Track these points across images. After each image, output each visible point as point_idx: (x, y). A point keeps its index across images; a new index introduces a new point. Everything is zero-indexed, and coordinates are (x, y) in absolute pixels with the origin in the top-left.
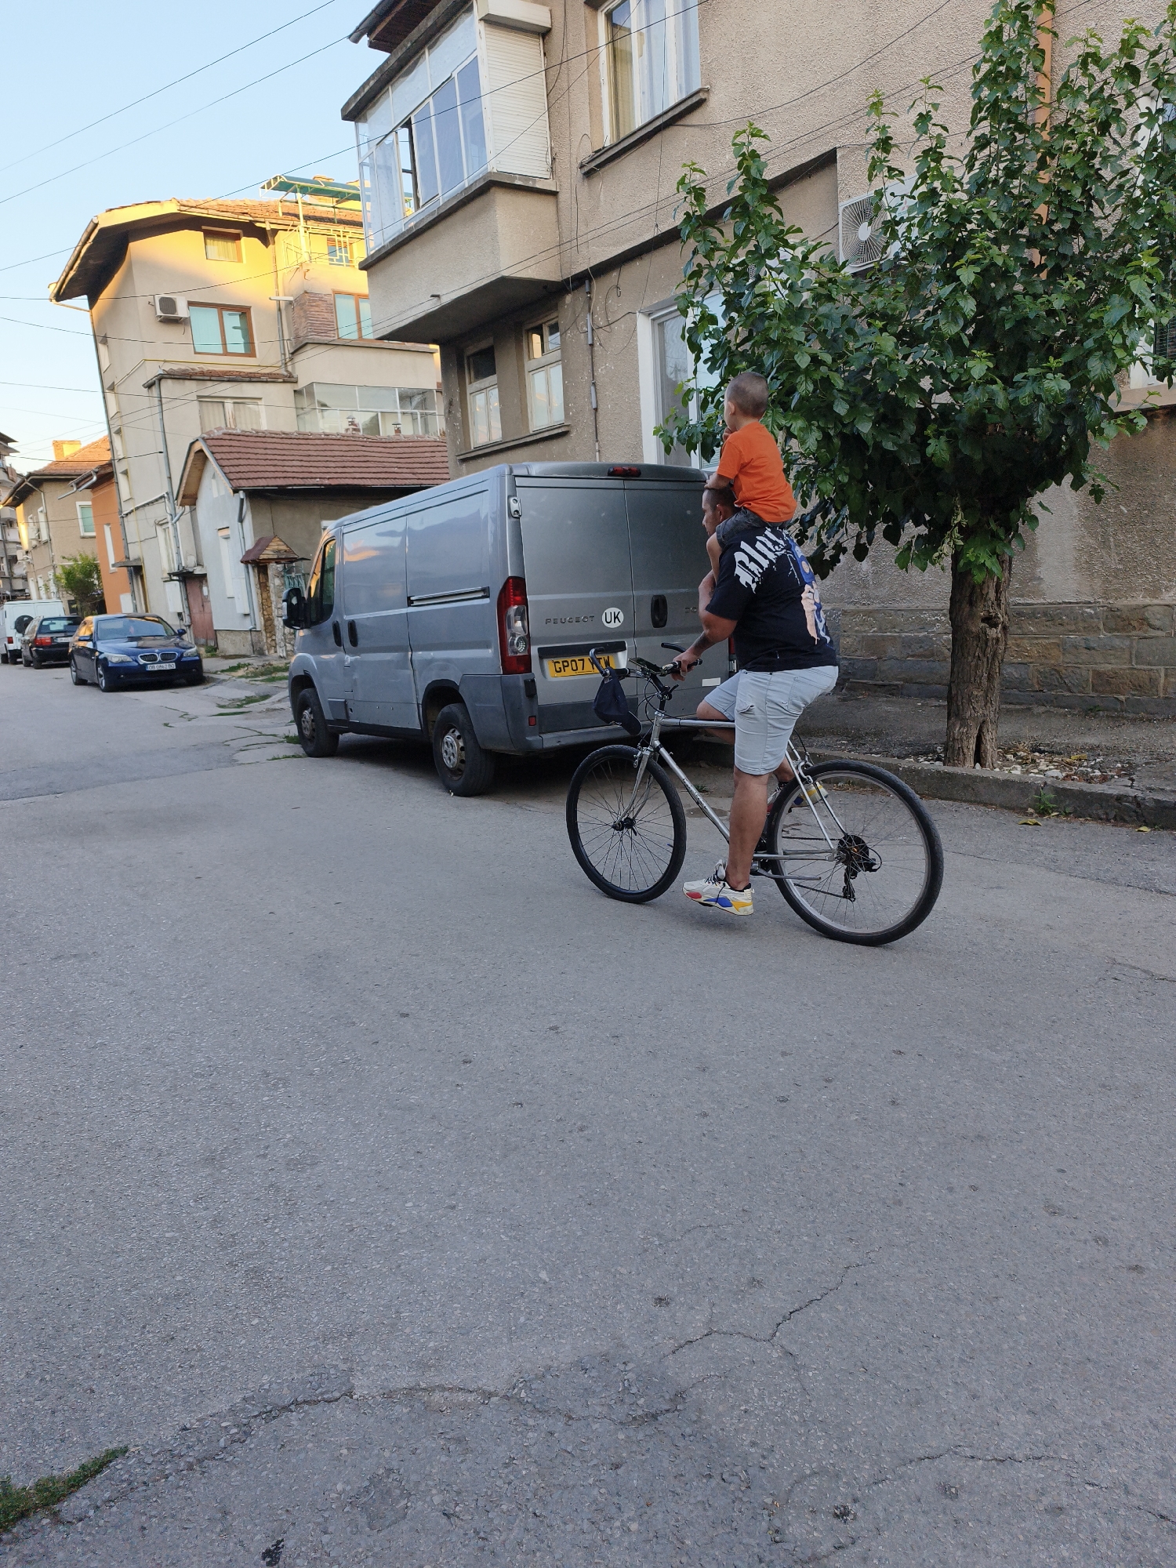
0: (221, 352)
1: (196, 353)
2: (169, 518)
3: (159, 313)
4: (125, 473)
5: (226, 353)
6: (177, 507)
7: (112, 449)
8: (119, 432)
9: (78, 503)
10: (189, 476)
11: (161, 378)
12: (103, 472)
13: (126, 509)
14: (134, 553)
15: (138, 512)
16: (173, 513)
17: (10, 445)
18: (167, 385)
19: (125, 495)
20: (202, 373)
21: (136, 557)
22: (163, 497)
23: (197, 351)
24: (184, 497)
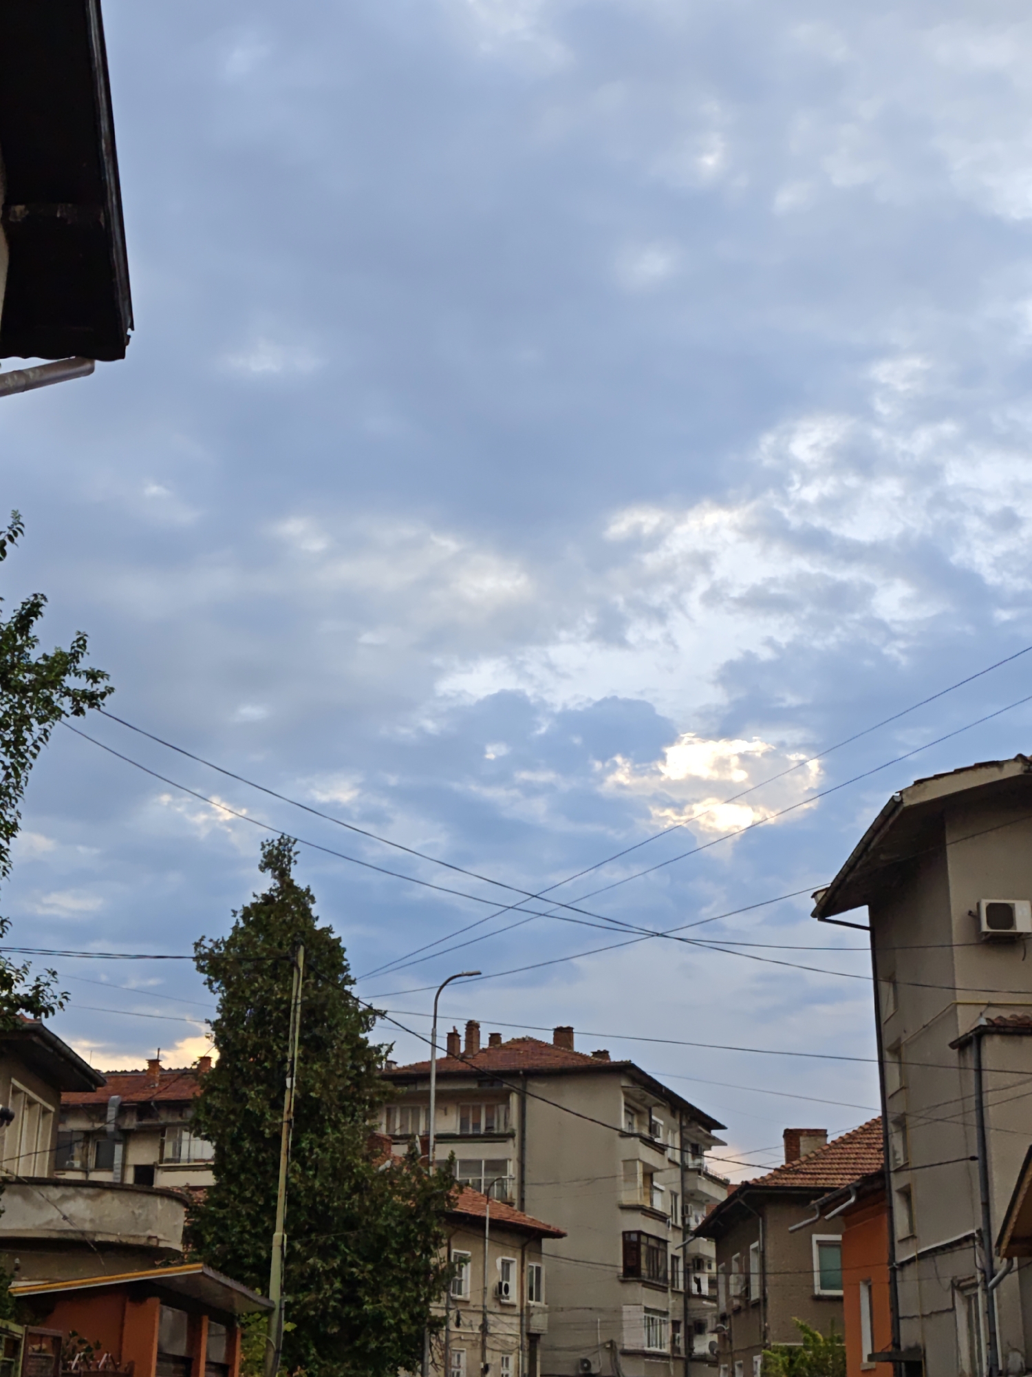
2: (979, 1277)
3: (985, 928)
4: (906, 1193)
6: (997, 1260)
7: (886, 1149)
8: (901, 1123)
9: (816, 1237)
10: (1024, 1203)
11: (980, 1034)
12: (868, 1188)
13: (902, 1257)
14: (909, 1335)
15: (922, 1262)
16: (987, 1269)
17: (715, 1133)
18: (993, 1048)
19: (901, 1230)
21: (912, 1344)
22: (970, 1238)
24: (1013, 1240)
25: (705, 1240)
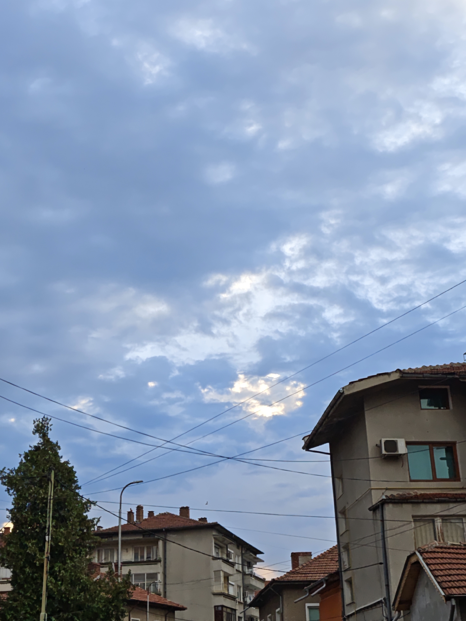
0: (432, 479)
1: (411, 481)
3: (384, 452)
4: (350, 582)
5: (435, 479)
6: (393, 612)
7: (340, 561)
8: (347, 548)
9: (307, 605)
10: (405, 584)
11: (383, 503)
12: (332, 580)
13: (348, 613)
15: (358, 615)
16: (389, 617)
17: (258, 556)
18: (389, 509)
19: (348, 600)
20: (416, 497)
22: (380, 602)
23: (412, 478)
24: (400, 603)
25: (254, 608)
